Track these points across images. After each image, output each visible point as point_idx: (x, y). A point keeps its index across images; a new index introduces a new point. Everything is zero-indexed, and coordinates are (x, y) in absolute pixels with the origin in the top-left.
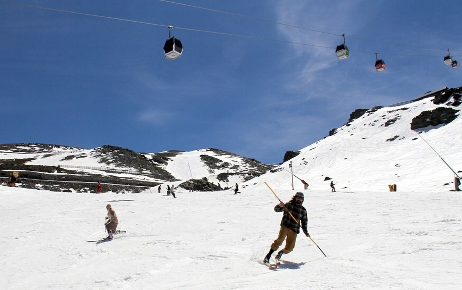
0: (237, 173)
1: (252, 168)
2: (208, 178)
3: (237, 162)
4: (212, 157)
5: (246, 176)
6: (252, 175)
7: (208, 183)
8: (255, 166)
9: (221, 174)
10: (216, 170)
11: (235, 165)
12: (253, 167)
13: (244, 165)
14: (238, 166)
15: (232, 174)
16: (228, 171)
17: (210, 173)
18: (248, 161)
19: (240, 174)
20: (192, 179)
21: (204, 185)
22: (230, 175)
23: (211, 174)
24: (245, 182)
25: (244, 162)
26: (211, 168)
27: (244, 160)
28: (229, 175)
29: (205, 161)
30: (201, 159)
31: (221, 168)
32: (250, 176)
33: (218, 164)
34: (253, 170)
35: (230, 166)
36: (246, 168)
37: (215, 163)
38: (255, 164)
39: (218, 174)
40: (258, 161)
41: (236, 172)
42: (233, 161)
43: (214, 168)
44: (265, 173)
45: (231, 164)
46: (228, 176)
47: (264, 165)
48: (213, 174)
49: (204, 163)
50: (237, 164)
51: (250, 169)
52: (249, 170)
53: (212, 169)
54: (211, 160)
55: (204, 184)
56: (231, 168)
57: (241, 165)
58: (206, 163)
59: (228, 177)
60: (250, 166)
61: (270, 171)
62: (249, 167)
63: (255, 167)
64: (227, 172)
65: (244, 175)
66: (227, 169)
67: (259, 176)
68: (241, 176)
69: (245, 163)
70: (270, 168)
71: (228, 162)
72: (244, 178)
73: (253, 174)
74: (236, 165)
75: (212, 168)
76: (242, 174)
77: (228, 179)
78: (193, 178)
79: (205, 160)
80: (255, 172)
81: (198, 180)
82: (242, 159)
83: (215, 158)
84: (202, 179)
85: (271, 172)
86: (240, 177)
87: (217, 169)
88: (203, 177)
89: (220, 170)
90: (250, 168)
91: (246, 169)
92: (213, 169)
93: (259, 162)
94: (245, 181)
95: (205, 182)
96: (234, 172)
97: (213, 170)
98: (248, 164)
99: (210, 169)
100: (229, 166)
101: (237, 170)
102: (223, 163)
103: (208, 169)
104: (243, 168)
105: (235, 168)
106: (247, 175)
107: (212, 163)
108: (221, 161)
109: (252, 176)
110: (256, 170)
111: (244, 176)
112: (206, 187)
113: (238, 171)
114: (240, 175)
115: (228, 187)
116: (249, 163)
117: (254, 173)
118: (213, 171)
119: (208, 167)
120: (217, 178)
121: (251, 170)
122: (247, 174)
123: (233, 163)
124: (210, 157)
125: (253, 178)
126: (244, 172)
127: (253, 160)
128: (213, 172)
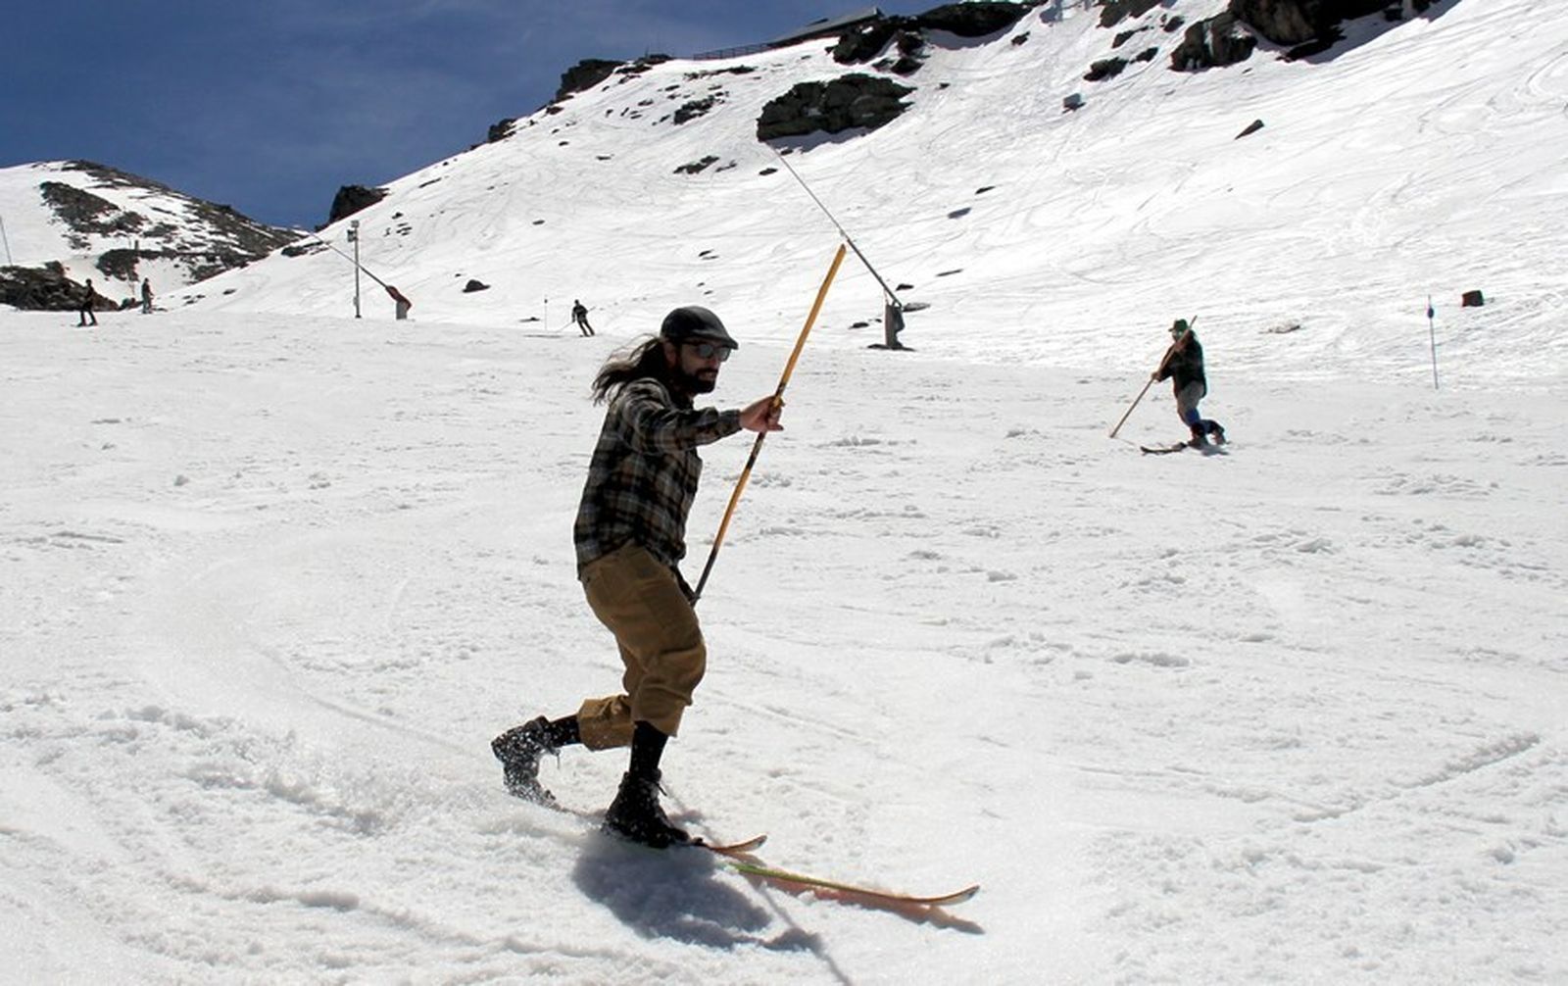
0: (168, 254)
1: (222, 238)
2: (65, 265)
3: (168, 212)
4: (82, 193)
5: (199, 264)
6: (219, 262)
7: (65, 284)
8: (232, 232)
9: (112, 251)
10: (94, 238)
11: (161, 223)
12: (226, 235)
13: (193, 226)
14: (174, 228)
15: (150, 255)
16: (137, 243)
17: (73, 248)
18: (208, 214)
19: (178, 254)
20: (8, 265)
21: (49, 290)
22: (143, 257)
23: (76, 252)
24: (194, 283)
25: (195, 214)
26: (76, 230)
27: (194, 208)
28: (140, 259)
29: (59, 206)
30: (45, 196)
31: (112, 231)
32: (212, 264)
33: (102, 219)
34: (224, 243)
35: (146, 227)
36: (202, 237)
37: (92, 213)
38: (231, 223)
39: (102, 252)
40: (243, 213)
41: (164, 248)
42: (155, 209)
43: (89, 232)
44: (264, 257)
45: (147, 219)
46: (137, 262)
47: (264, 228)
48: (83, 251)
49: (53, 212)
50: (170, 221)
51: (213, 241)
52: (210, 245)
53: (80, 235)
54: (78, 200)
55: (52, 284)
56: (147, 235)
57: (184, 224)
58: (61, 212)
59: (136, 265)
60: (213, 229)
61: (282, 249)
62: (211, 233)
63: (230, 235)
64: (133, 247)
65: (193, 260)
66: (134, 237)
67: (243, 265)
68: (180, 264)
69: (197, 218)
70: (282, 238)
71: (139, 213)
72: (191, 269)
73: (222, 259)
74: (166, 222)
75: (83, 232)
76: (185, 254)
77: (136, 271)
78: (14, 264)
79: (57, 200)
80: (231, 251)
81: (31, 271)
82: (187, 203)
83: (92, 196)
84: (44, 267)
85: (284, 253)
86: (177, 266)
87: (99, 235)
88: (47, 261)
89: (108, 239)
90: (214, 237)
91: (201, 241)
92: (84, 235)
93: (244, 219)
94: (193, 280)
95: (54, 278)
96: (159, 249)
97: (85, 238)
98: (206, 224)
99: (72, 233)
100: (139, 227)
101: (170, 240)
102: (121, 214)
103: (68, 234)
104: (189, 237)
105: (161, 236)
106: (202, 261)
107: (82, 215)
108: (115, 208)
109: (219, 266)
110: (234, 245)
111: (193, 263)
112: (58, 297)
113: (172, 246)
114: (177, 260)
115: (133, 300)
116: (211, 221)
117: (227, 254)
118: (83, 241)
119: (66, 226)
120: (98, 267)
121: (217, 242)
122: (200, 258)
123: (156, 218)
124: (76, 190)
125: (223, 271)
126: (193, 250)
127: (227, 209)
128: (84, 245)
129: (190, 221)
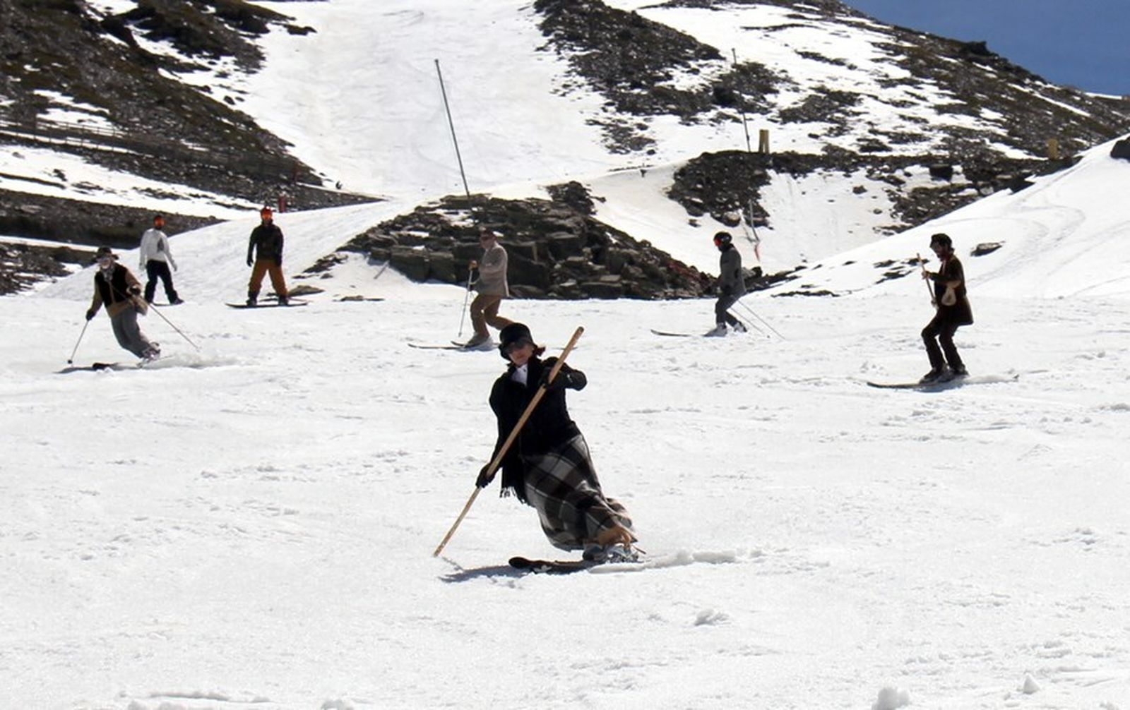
0: (836, 160)
1: (966, 121)
2: (594, 193)
3: (838, 62)
4: (635, 20)
5: (911, 184)
6: (960, 179)
7: (596, 235)
8: (986, 105)
9: (706, 155)
10: (664, 126)
11: (821, 89)
12: (976, 114)
13: (898, 93)
14: (851, 99)
15: (795, 164)
16: (764, 135)
17: (613, 150)
18: (932, 64)
19: (861, 162)
20: (460, 192)
21: (558, 250)
22: (779, 170)
23: (620, 160)
24: (900, 230)
25: (902, 65)
26: (619, 110)
27: (898, 51)
28: (771, 173)
29: (579, 52)
30: (546, 28)
31: (706, 110)
32: (943, 183)
33: (682, 80)
34: (970, 133)
35: (785, 99)
36: (916, 120)
37: (660, 68)
38: (986, 85)
39: (682, 160)
40: (1013, 61)
41: (829, 148)
42: (806, 55)
43: (650, 112)
44: (1068, 163)
45: (787, 80)
46: (764, 180)
47: (1066, 95)
48: (637, 158)
49: (565, 65)
50: (843, 82)
51: (945, 129)
52: (938, 138)
53: (630, 119)
54: (625, 37)
55: (565, 235)
56: (789, 116)
57: (876, 89)
58: (585, 67)
59: (763, 190)
60: (947, 101)
61: (1110, 145)
62: (940, 110)
63: (987, 113)
64: (755, 148)
65: (899, 174)
66: (758, 122)
67: (1019, 184)
68: (867, 183)
69: (906, 74)
70: (1113, 120)
71: (769, 67)
72: (893, 197)
73: (968, 173)
74: (833, 86)
75: (636, 112)
76: (878, 162)
77: (761, 202)
78: (474, 191)
79: (574, 38)
80: (986, 152)
81: (513, 206)
82: (883, 38)
83: (656, 26)
84: (546, 197)
85: (1116, 154)
86: (859, 190)
87: (677, 119)
88: (555, 182)
89: (694, 128)
90: (947, 119)
91: (916, 129)
92: (639, 119)
93: (1020, 74)
94: (899, 222)
95: (568, 223)
96: (816, 149)
97: (642, 127)
98: (929, 90)
99: (612, 114)
100: (770, 98)
101: (841, 131)
102: (727, 68)
103: (602, 117)
104: (888, 119)
105: (821, 119)
106: (920, 177)
107: (631, 71)
108: (712, 53)
109: (962, 188)
110: (995, 138)
111: (898, 182)
112: (578, 266)
113: (847, 142)
114: (860, 176)
115: (758, 270)
116: (939, 81)
117: (978, 160)
118: (640, 133)
119: (598, 99)
120: (673, 195)
121: (956, 132)
122: (915, 169)
123: (809, 76)
124: (620, 13)
125: (965, 201)
126: (898, 150)
127: (976, 52)
128: (639, 143)
129: (888, 83)
